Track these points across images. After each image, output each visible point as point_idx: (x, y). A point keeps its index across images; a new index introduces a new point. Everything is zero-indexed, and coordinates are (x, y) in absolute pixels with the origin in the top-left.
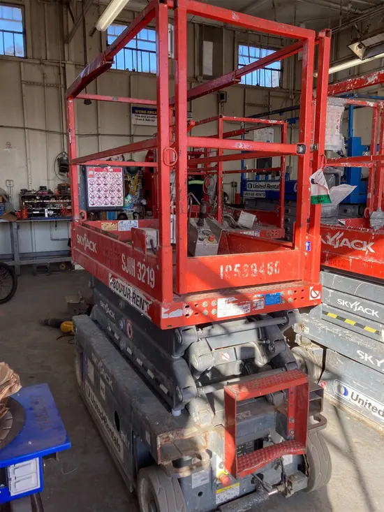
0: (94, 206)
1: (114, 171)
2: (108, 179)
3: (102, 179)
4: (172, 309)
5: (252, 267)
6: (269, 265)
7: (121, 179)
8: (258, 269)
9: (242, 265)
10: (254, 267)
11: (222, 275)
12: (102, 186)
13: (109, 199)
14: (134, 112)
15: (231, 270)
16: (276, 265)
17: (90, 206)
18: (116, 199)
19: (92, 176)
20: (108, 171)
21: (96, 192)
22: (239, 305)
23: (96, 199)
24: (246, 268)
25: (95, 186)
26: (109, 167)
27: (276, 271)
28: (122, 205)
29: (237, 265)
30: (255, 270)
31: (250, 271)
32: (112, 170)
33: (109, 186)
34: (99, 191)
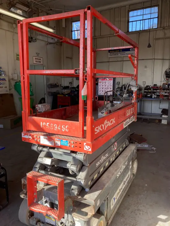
1: (109, 80)
2: (107, 83)
3: (104, 83)
4: (25, 134)
5: (54, 125)
6: (63, 126)
7: (112, 83)
8: (57, 127)
9: (50, 124)
10: (55, 126)
11: (41, 126)
12: (104, 86)
14: (109, 52)
15: (45, 125)
16: (66, 127)
17: (99, 94)
19: (100, 82)
21: (101, 89)
22: (49, 141)
23: (101, 92)
24: (52, 125)
25: (101, 86)
26: (107, 78)
27: (66, 130)
28: (112, 94)
29: (48, 123)
30: (56, 127)
31: (54, 128)
32: (108, 79)
33: (107, 86)
34: (103, 88)
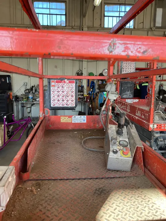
0: (55, 106)
1: (70, 82)
2: (65, 88)
3: (61, 88)
7: (74, 88)
12: (61, 93)
13: (65, 101)
17: (52, 106)
18: (70, 101)
19: (54, 86)
20: (65, 83)
21: (56, 97)
23: (56, 101)
25: (56, 93)
26: (66, 80)
28: (74, 106)
32: (68, 82)
33: (65, 93)
34: (58, 96)
